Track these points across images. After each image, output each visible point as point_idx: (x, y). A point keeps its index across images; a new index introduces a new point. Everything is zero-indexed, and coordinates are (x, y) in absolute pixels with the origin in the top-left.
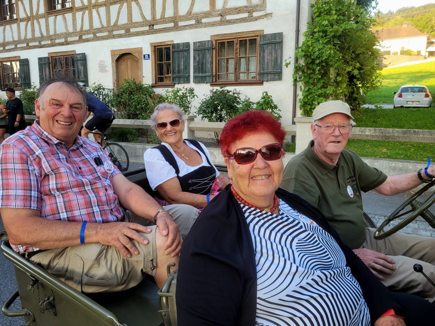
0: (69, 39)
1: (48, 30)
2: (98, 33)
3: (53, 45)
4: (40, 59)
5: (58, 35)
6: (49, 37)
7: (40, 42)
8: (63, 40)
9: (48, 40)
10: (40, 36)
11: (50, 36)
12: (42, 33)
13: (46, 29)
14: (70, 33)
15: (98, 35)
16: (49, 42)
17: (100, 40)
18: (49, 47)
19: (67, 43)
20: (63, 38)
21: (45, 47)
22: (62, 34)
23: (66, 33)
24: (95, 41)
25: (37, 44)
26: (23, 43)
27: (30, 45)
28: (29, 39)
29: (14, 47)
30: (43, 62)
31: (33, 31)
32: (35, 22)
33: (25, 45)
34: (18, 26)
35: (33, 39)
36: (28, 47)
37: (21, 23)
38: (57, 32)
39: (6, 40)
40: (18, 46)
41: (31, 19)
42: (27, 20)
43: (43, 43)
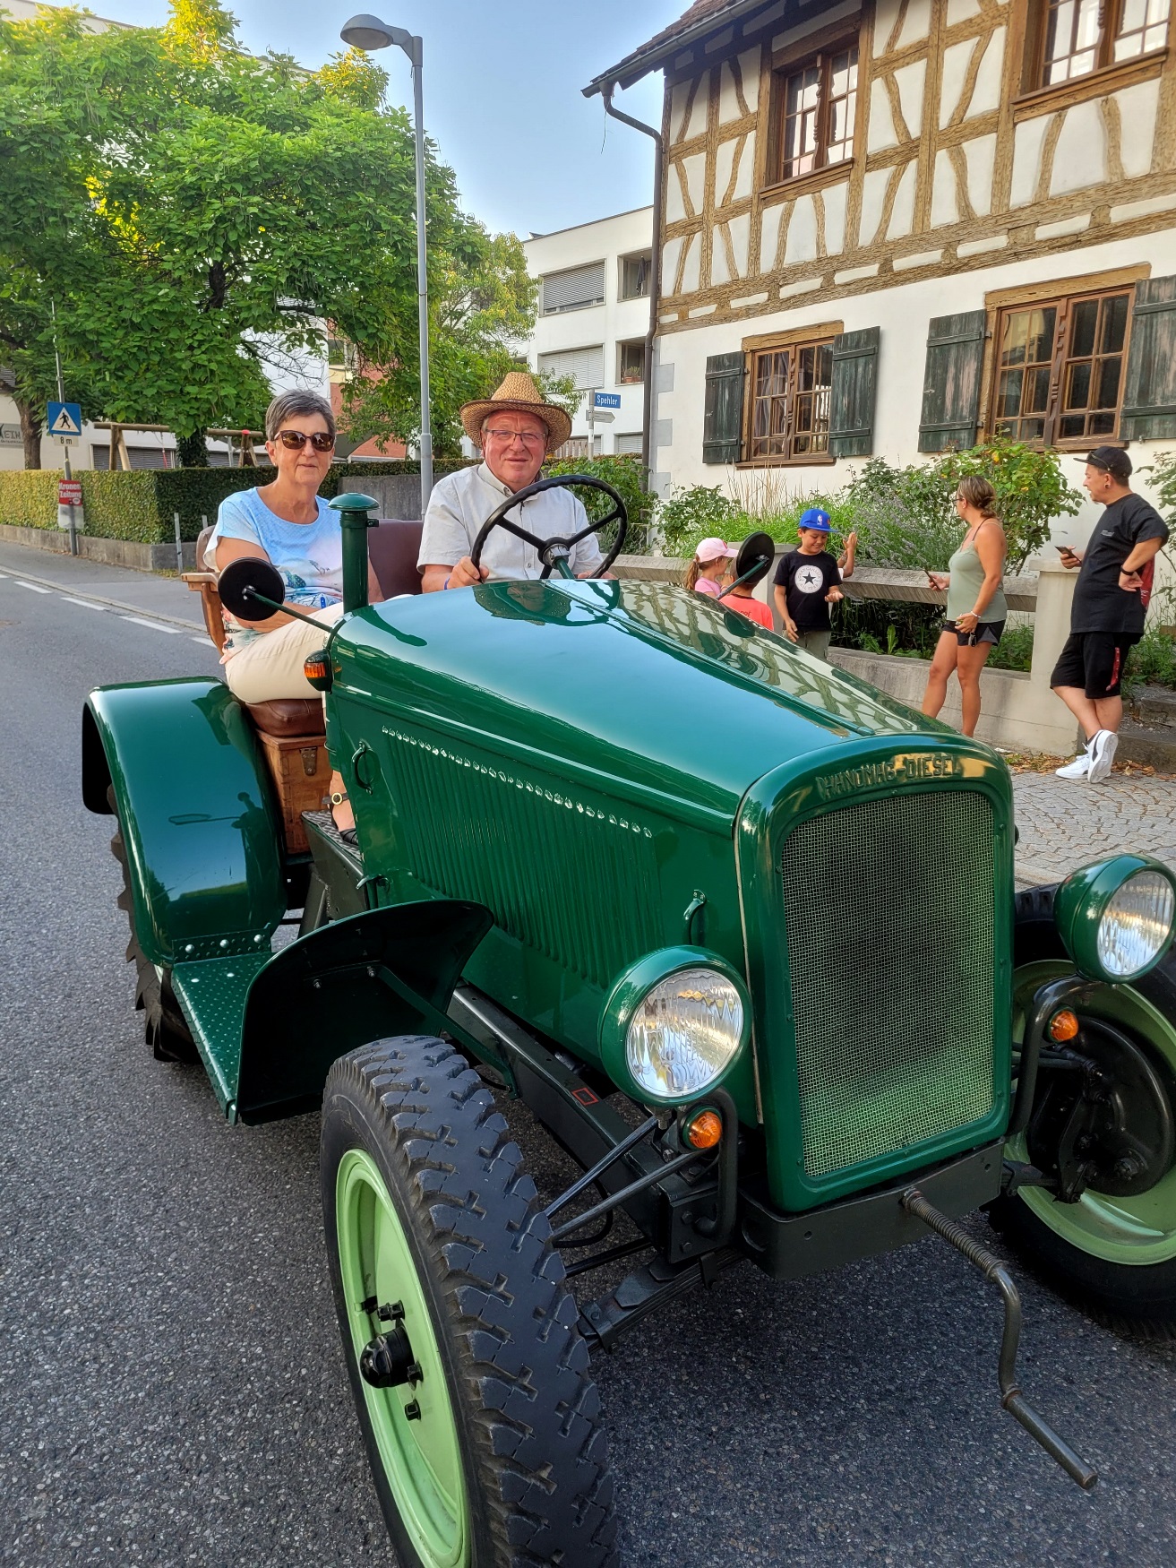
0: (1118, 214)
1: (1001, 186)
3: (1015, 254)
4: (940, 326)
5: (1055, 201)
6: (1006, 219)
7: (949, 247)
8: (1081, 222)
9: (996, 233)
10: (953, 218)
11: (1010, 214)
12: (968, 206)
13: (995, 182)
14: (1127, 182)
16: (1001, 241)
18: (996, 264)
19: (1102, 233)
20: (1080, 212)
21: (972, 268)
22: (1081, 192)
23: (1103, 188)
25: (935, 256)
26: (868, 264)
27: (899, 264)
28: (896, 243)
29: (818, 287)
30: (955, 335)
31: (924, 199)
32: (942, 156)
33: (872, 270)
34: (850, 191)
35: (920, 238)
36: (889, 278)
37: (868, 176)
38: (1055, 189)
39: (789, 260)
40: (840, 278)
41: (923, 148)
42: (898, 160)
43: (964, 251)
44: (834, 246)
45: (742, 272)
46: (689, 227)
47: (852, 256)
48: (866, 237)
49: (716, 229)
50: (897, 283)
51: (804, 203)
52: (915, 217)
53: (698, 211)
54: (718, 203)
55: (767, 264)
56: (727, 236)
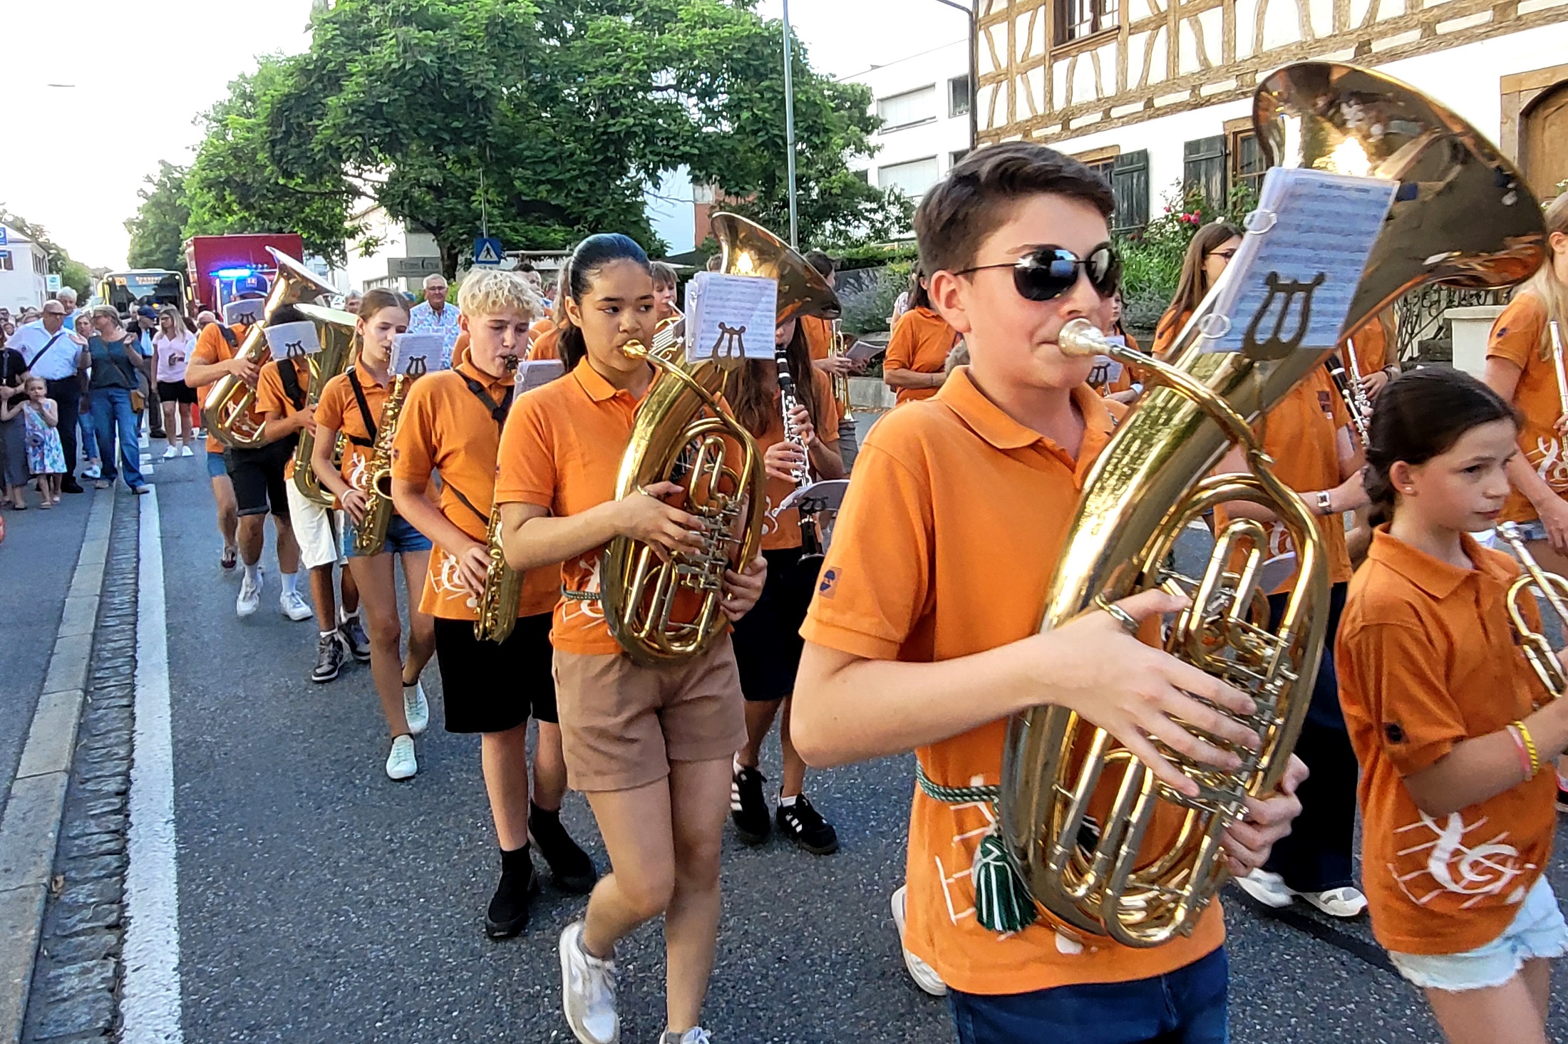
1: (1229, 43)
2: (1446, 20)
4: (1192, 147)
5: (1269, 55)
6: (1233, 68)
7: (1194, 89)
9: (1228, 78)
10: (1196, 67)
11: (1236, 64)
12: (1206, 59)
13: (1224, 43)
14: (1317, 41)
15: (1441, 28)
16: (1231, 85)
17: (1450, 45)
18: (1230, 102)
20: (1285, 63)
21: (1213, 104)
22: (1286, 48)
23: (1302, 45)
24: (1430, 50)
25: (1185, 96)
26: (1134, 102)
27: (1158, 102)
28: (1156, 86)
29: (1099, 119)
30: (1203, 154)
31: (1173, 56)
32: (1184, 24)
33: (1139, 106)
34: (1118, 49)
35: (1172, 83)
36: (1151, 112)
37: (1131, 38)
38: (1266, 47)
39: (1076, 101)
40: (1115, 113)
41: (1171, 18)
42: (1152, 26)
43: (1205, 91)
44: (1110, 90)
45: (1041, 111)
46: (996, 79)
47: (1123, 97)
48: (1132, 84)
49: (1018, 78)
50: (1158, 116)
51: (1084, 59)
52: (1168, 67)
53: (1004, 65)
54: (1019, 59)
55: (1059, 104)
56: (1027, 83)
